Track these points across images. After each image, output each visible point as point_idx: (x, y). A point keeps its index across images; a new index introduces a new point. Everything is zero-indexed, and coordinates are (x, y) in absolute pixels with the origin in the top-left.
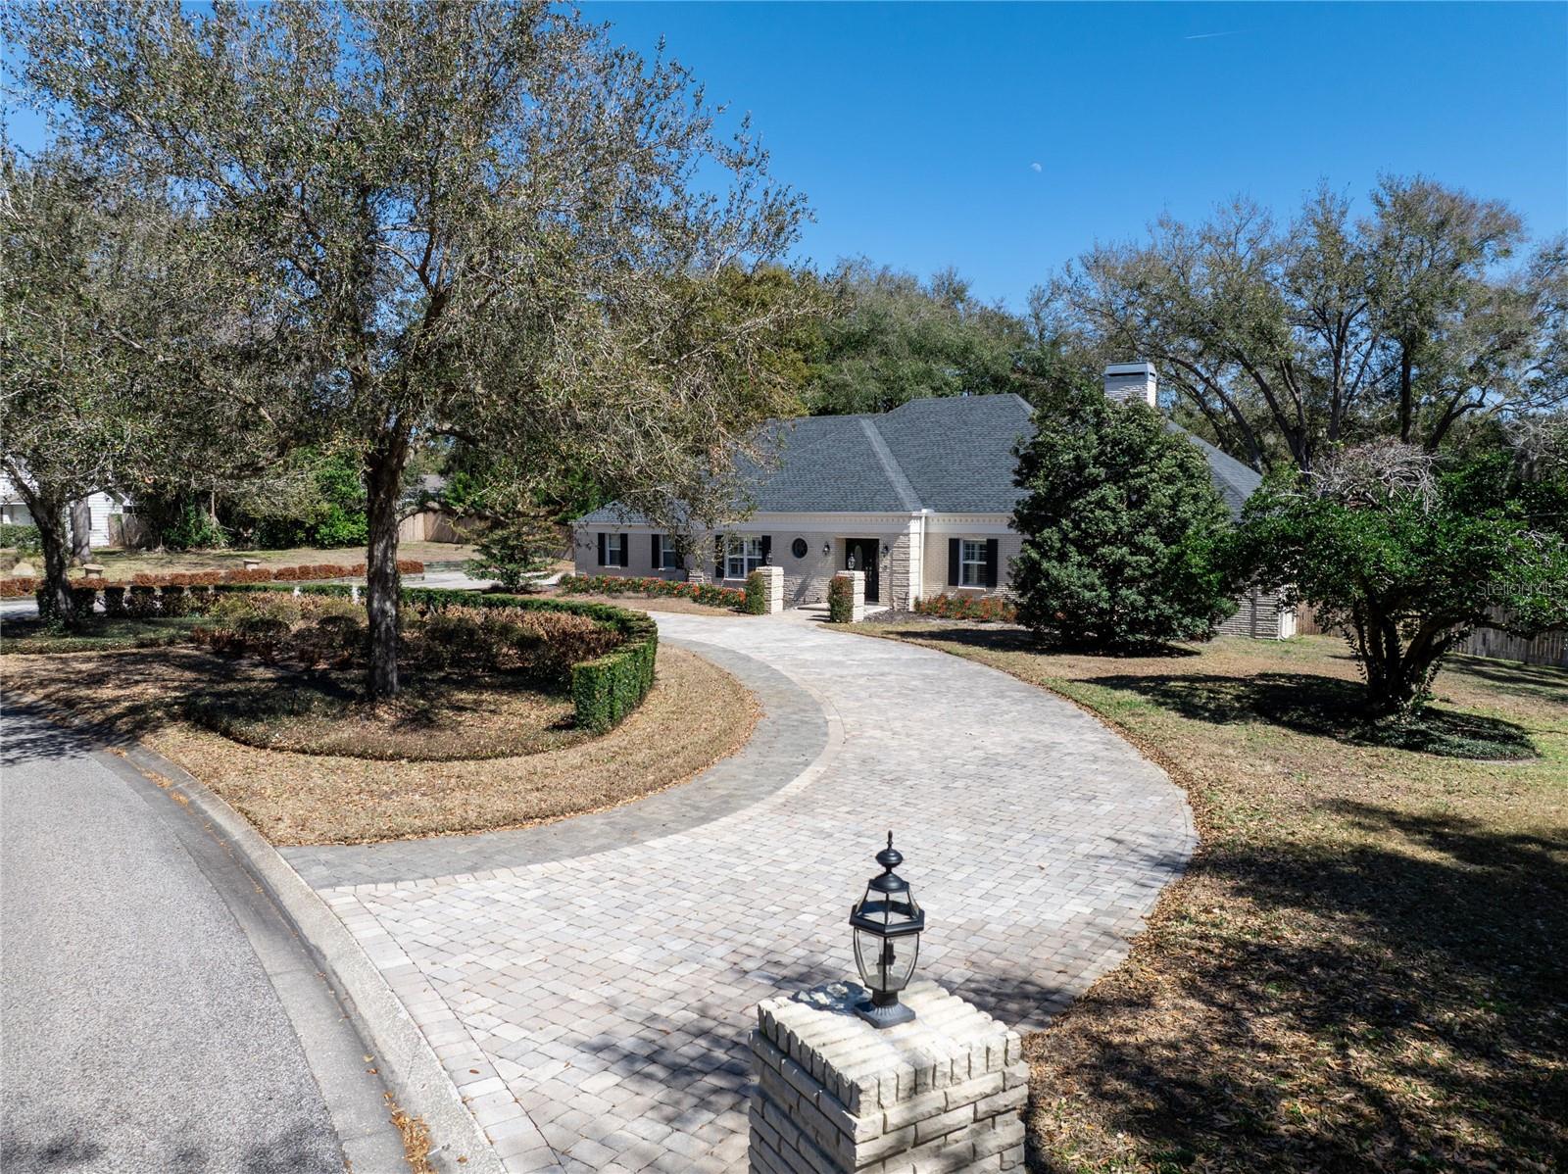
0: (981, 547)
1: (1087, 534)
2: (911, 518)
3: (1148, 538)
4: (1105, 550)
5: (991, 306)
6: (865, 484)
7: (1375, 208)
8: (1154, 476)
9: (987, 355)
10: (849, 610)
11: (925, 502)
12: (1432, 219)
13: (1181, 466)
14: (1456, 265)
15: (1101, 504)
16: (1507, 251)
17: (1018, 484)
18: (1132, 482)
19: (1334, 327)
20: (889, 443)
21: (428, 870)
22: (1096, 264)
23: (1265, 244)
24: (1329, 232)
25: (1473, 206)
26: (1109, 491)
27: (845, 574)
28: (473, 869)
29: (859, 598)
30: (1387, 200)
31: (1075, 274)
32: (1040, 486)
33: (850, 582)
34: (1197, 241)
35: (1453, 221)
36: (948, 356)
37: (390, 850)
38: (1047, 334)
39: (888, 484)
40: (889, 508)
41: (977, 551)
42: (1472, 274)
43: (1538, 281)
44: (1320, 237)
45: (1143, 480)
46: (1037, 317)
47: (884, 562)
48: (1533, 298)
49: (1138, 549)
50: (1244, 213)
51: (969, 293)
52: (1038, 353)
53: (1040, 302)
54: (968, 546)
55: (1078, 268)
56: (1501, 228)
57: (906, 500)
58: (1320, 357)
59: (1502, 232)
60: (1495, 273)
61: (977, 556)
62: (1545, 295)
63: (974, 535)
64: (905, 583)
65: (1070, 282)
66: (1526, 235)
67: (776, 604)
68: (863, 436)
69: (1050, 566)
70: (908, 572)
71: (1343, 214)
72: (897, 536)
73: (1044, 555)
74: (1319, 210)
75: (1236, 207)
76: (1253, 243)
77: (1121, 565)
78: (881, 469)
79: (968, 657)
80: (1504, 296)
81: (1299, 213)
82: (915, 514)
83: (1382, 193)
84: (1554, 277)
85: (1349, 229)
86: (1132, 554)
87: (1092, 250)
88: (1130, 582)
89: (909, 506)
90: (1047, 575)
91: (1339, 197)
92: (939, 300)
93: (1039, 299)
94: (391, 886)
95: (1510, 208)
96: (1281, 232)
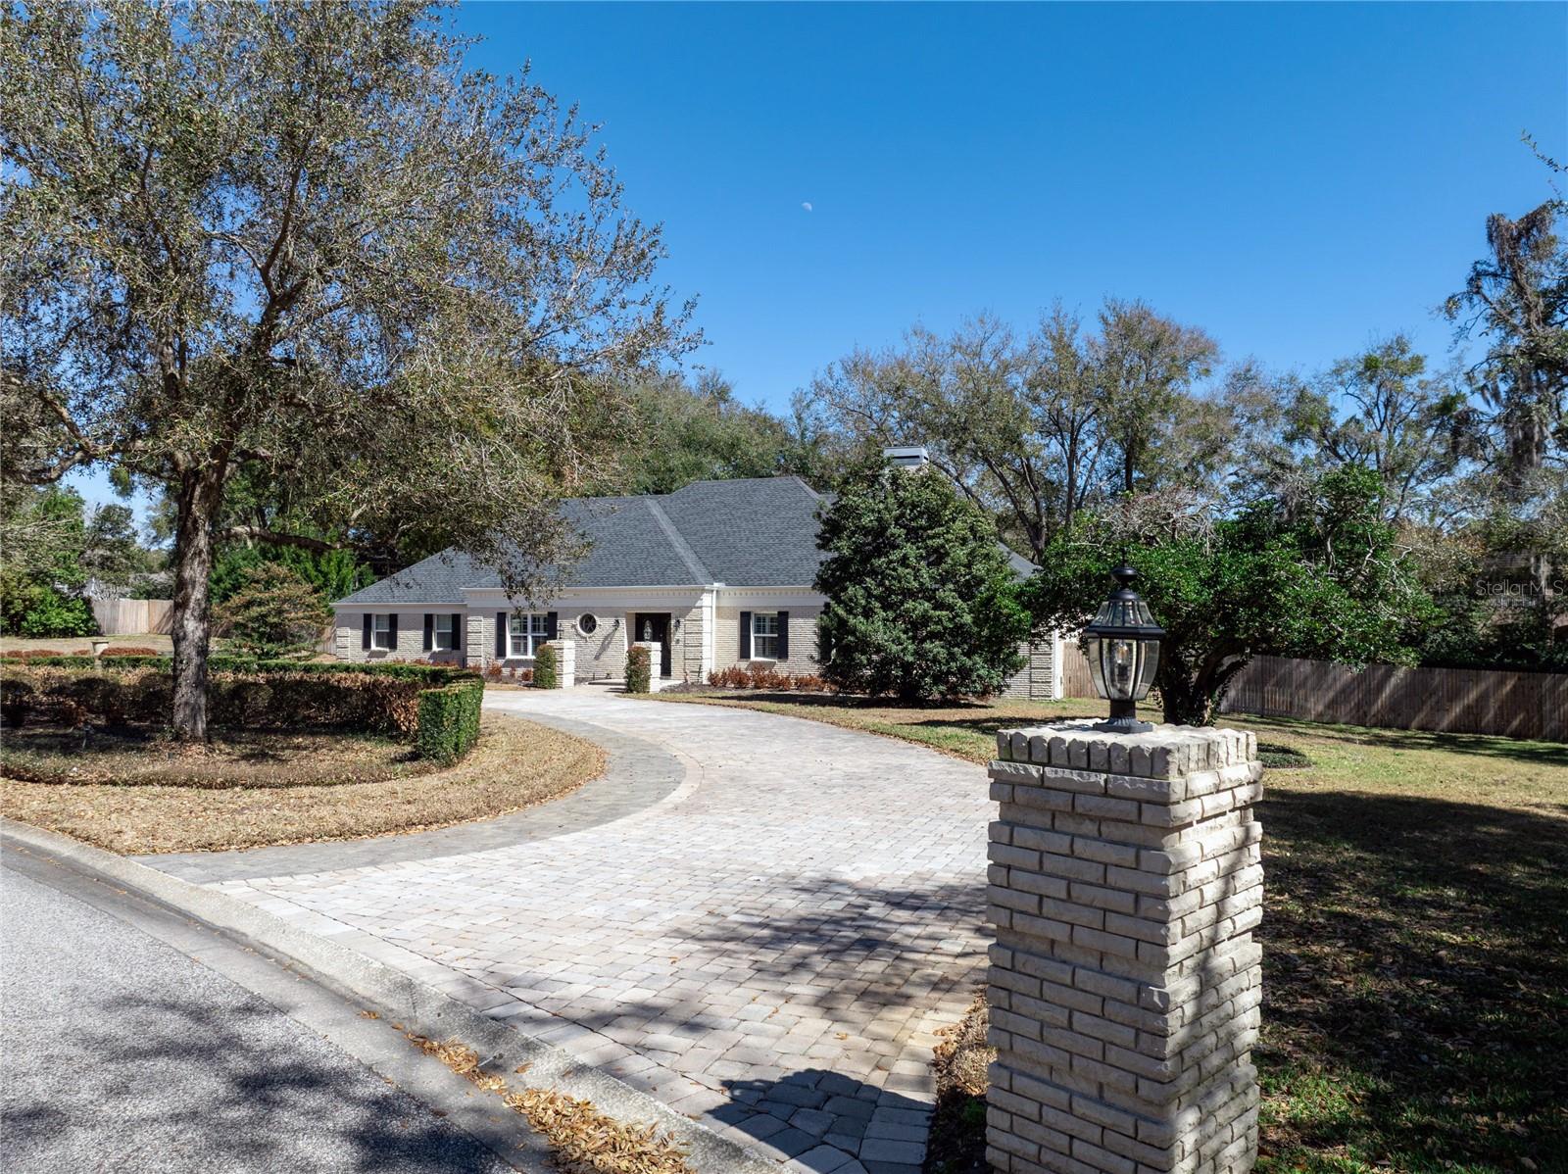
0: (772, 620)
1: (889, 591)
2: (703, 591)
3: (947, 594)
4: (909, 605)
5: (752, 408)
6: (655, 559)
7: (1100, 326)
8: (950, 536)
9: (753, 452)
10: (647, 679)
11: (715, 577)
12: (1148, 338)
13: (972, 529)
14: (1168, 380)
15: (904, 561)
16: (1208, 371)
17: (819, 547)
18: (930, 542)
19: (1067, 436)
20: (675, 522)
21: (322, 866)
22: (856, 368)
23: (1007, 355)
24: (1061, 345)
25: (1179, 330)
26: (910, 550)
27: (642, 644)
28: (373, 863)
29: (656, 670)
30: (1111, 320)
31: (836, 376)
32: (844, 546)
33: (647, 653)
34: (948, 350)
35: (1164, 342)
36: (715, 451)
37: (268, 854)
38: (808, 434)
39: (678, 558)
40: (681, 582)
41: (768, 624)
42: (1183, 389)
43: (1232, 397)
44: (1055, 349)
45: (941, 541)
46: (800, 419)
47: (678, 635)
48: (1230, 410)
49: (939, 605)
50: (988, 327)
51: (732, 395)
52: (801, 452)
53: (801, 405)
54: (759, 619)
55: (838, 372)
56: (1202, 352)
57: (698, 574)
58: (1052, 462)
59: (1203, 353)
60: (1198, 389)
61: (767, 629)
62: (1240, 408)
63: (766, 608)
64: (698, 656)
65: (831, 384)
66: (1222, 357)
67: (567, 680)
68: (649, 514)
69: (858, 622)
70: (701, 645)
71: (1074, 331)
72: (688, 609)
73: (850, 611)
74: (1053, 324)
75: (982, 321)
76: (996, 354)
77: (925, 620)
78: (670, 545)
79: (783, 713)
80: (1207, 408)
81: (1036, 329)
82: (707, 587)
83: (1107, 314)
84: (1245, 394)
85: (1079, 343)
86: (935, 609)
87: (852, 355)
88: (932, 636)
89: (701, 580)
90: (853, 632)
91: (1070, 316)
92: (707, 398)
93: (800, 401)
94: (288, 878)
95: (1209, 334)
96: (1021, 346)
